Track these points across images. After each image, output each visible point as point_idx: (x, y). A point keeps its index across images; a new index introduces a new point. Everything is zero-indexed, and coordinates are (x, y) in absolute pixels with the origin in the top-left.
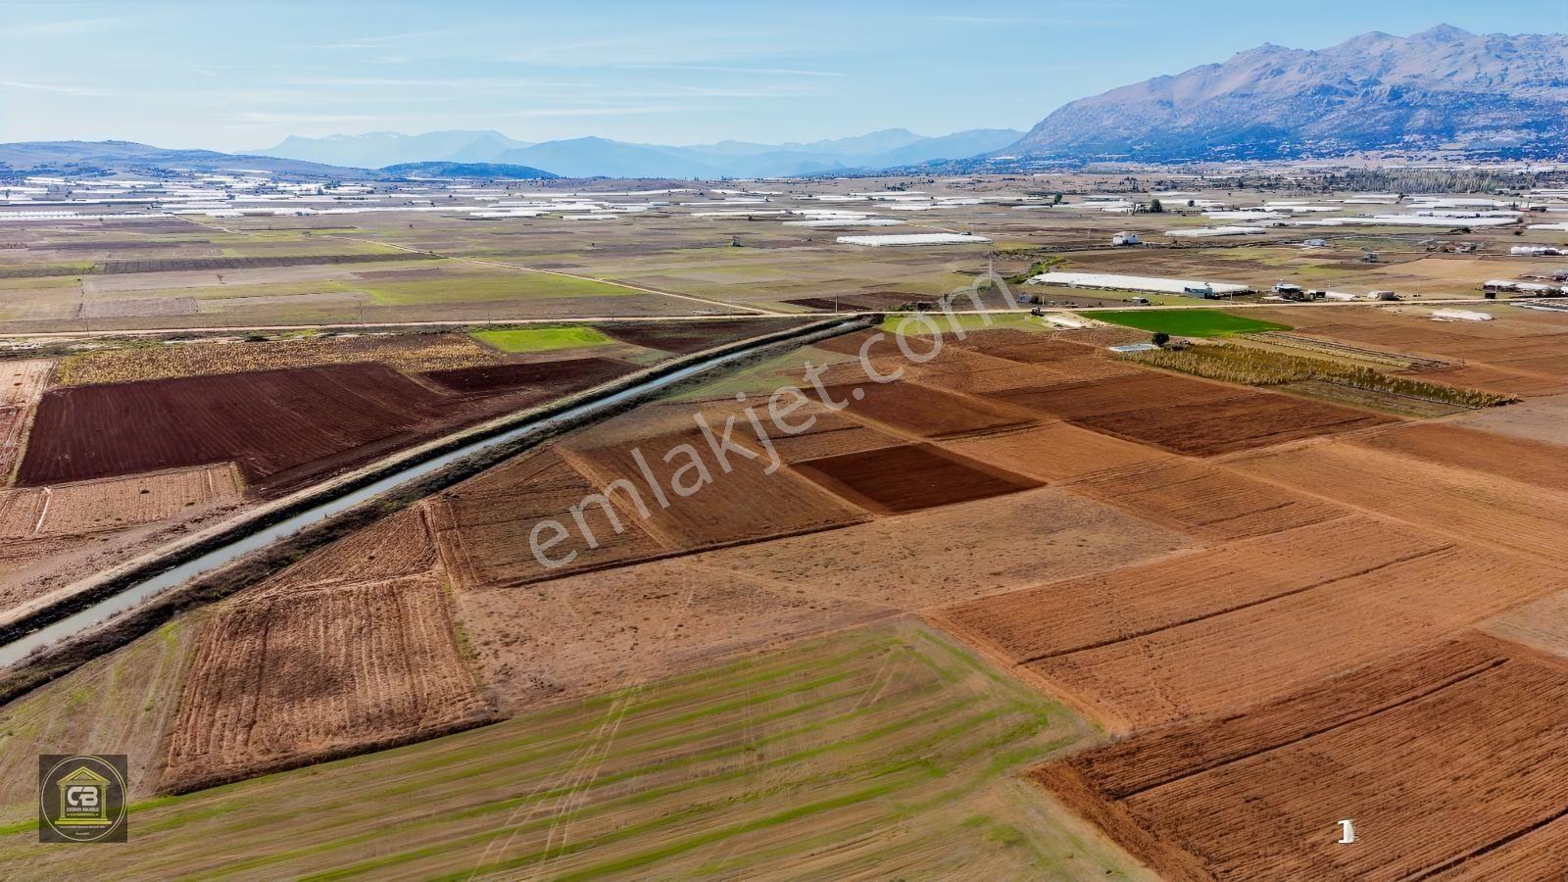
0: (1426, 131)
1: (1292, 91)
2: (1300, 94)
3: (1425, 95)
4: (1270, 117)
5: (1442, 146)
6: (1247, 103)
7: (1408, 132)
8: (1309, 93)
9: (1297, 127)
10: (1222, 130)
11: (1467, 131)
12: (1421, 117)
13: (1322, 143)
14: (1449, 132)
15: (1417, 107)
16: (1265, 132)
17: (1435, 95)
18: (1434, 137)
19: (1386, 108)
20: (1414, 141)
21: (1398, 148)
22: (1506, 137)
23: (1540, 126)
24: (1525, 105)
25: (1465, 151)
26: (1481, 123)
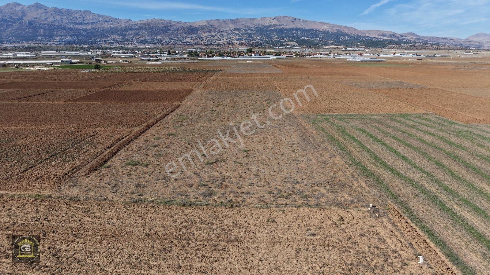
0: (44, 35)
3: (40, 24)
5: (51, 41)
7: (39, 36)
11: (57, 36)
12: (41, 31)
13: (10, 38)
14: (52, 36)
15: (40, 28)
17: (44, 25)
18: (47, 37)
19: (29, 28)
20: (42, 39)
21: (37, 41)
22: (70, 39)
23: (77, 36)
24: (71, 29)
25: (59, 42)
26: (61, 34)
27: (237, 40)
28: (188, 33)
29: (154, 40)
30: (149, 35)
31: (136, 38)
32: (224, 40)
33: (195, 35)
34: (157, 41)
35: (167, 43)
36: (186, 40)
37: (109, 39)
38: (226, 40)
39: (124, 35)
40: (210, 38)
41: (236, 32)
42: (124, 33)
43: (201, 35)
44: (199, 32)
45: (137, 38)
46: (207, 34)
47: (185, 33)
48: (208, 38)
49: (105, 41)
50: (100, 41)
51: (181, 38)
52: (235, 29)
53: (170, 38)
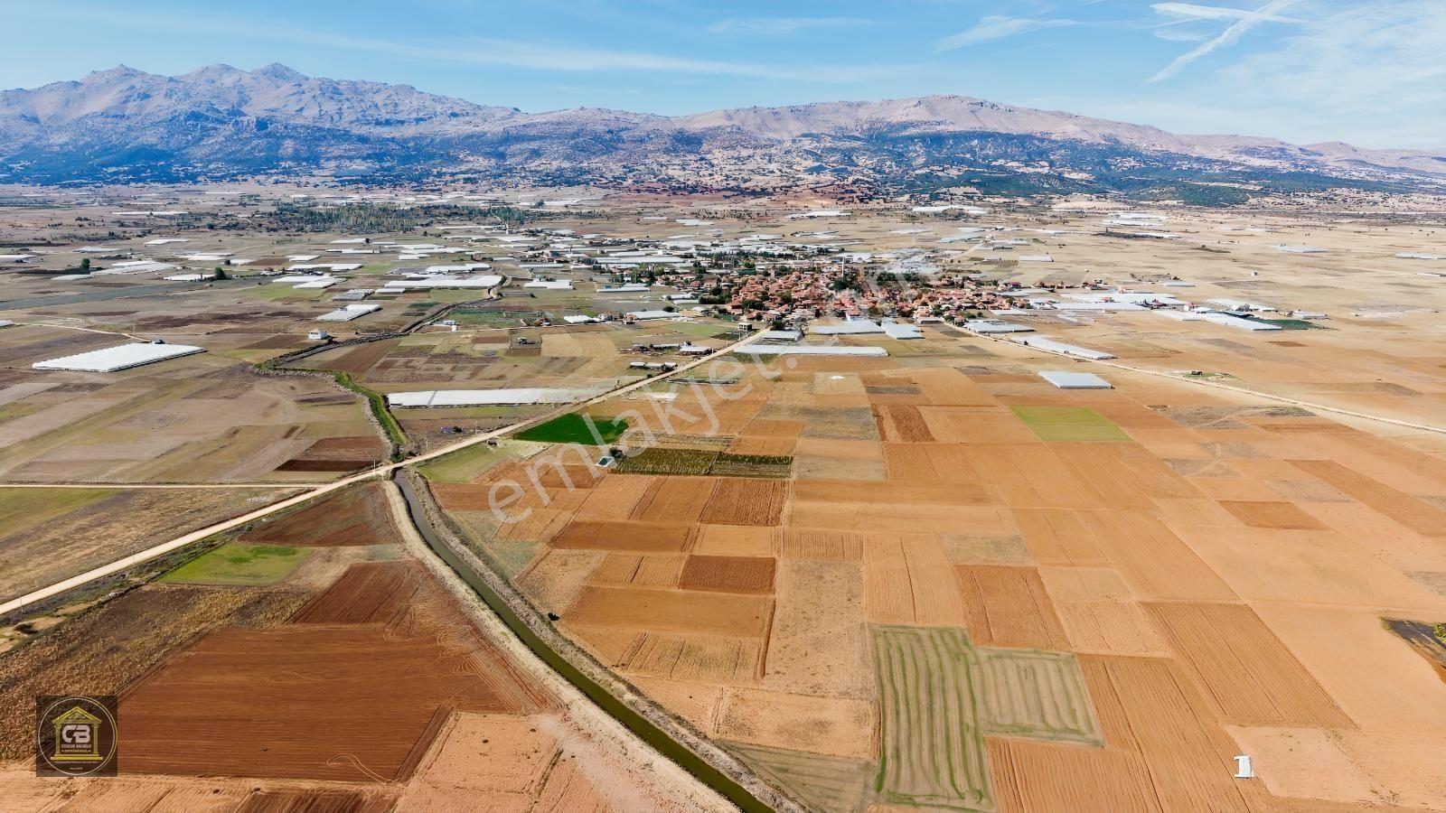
0: (296, 158)
1: (163, 115)
2: (173, 118)
3: (286, 127)
4: (150, 138)
5: (315, 172)
6: (122, 125)
7: (283, 160)
8: (182, 118)
9: (179, 149)
10: (105, 151)
11: (328, 159)
12: (289, 146)
13: (211, 166)
14: (315, 160)
15: (284, 138)
16: (150, 154)
17: (295, 128)
18: (304, 164)
19: (259, 137)
20: (290, 167)
21: (280, 173)
22: (360, 166)
23: (378, 157)
24: (363, 140)
25: (336, 177)
26: (336, 153)
27: (811, 171)
28: (675, 150)
29: (583, 172)
30: (567, 158)
31: (533, 165)
32: (772, 172)
33: (692, 157)
34: (590, 176)
35: (617, 182)
36: (670, 172)
37: (463, 168)
38: (778, 173)
39: (502, 156)
40: (732, 168)
41: (808, 144)
42: (501, 149)
43: (708, 157)
44: (705, 147)
45: (537, 163)
46: (726, 153)
47: (667, 151)
48: (728, 167)
49: (453, 174)
50: (440, 175)
51: (655, 167)
52: (805, 136)
53: (624, 167)
